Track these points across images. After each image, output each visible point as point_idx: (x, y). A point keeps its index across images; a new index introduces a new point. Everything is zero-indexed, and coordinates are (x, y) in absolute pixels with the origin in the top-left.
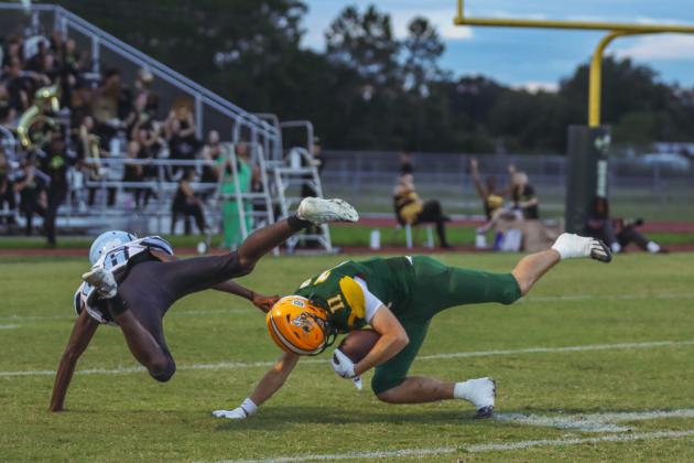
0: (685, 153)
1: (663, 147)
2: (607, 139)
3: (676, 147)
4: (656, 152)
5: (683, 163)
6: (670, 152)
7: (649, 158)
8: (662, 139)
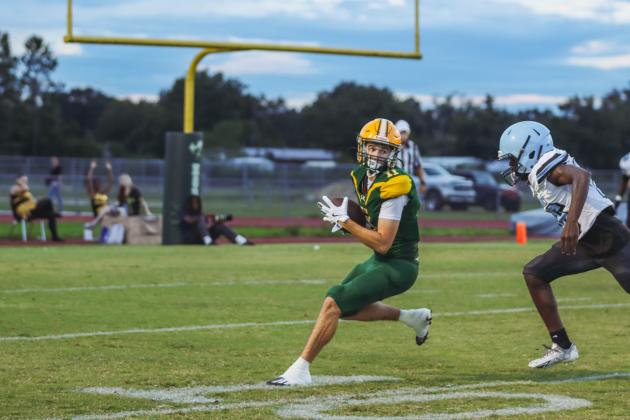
0: (270, 157)
1: (251, 151)
2: (200, 144)
3: (263, 151)
4: (245, 155)
5: (268, 165)
6: (257, 156)
7: (239, 161)
8: (250, 144)
